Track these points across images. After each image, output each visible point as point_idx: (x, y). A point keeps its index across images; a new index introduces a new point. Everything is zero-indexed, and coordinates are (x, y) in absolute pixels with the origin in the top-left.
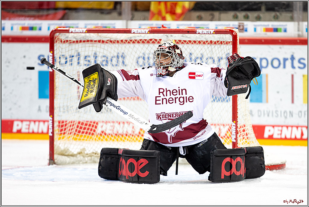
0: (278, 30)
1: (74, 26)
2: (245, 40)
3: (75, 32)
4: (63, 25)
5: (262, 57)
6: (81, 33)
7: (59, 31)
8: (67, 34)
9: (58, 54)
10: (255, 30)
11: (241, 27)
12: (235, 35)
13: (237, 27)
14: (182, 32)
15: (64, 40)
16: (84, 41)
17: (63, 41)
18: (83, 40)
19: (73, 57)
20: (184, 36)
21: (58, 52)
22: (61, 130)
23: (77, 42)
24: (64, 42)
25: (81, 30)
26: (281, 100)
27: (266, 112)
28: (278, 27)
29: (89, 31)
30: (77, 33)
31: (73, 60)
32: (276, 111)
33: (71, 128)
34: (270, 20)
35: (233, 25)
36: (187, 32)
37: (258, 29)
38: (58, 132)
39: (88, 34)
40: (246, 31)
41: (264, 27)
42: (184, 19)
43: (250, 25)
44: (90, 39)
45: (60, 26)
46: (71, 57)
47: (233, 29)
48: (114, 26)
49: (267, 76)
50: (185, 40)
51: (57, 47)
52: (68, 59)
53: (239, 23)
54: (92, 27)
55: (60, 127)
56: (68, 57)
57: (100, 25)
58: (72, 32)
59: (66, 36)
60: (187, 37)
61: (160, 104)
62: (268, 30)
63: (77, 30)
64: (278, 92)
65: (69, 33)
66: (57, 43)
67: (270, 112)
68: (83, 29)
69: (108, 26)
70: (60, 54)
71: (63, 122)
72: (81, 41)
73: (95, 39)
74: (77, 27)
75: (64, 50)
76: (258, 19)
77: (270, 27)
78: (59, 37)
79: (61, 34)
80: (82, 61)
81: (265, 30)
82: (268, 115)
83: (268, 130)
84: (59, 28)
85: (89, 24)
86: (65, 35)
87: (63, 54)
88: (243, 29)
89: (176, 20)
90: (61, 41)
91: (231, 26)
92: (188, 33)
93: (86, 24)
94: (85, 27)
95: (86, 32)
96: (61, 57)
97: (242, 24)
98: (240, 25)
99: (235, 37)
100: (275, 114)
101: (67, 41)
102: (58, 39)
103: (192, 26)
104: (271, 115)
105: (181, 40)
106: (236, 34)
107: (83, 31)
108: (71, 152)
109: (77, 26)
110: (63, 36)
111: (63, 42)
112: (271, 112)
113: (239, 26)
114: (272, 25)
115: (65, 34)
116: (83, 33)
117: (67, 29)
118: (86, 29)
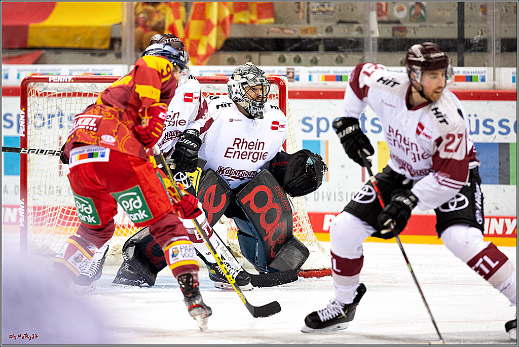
0: (343, 78)
1: (55, 73)
2: (296, 92)
3: (56, 81)
4: (38, 72)
5: (320, 116)
6: (65, 82)
7: (34, 80)
8: (45, 84)
9: (32, 112)
10: (310, 78)
11: (291, 75)
12: (282, 86)
13: (285, 74)
14: (208, 81)
15: (41, 93)
16: (69, 95)
17: (39, 93)
18: (67, 92)
19: (53, 116)
20: (210, 86)
21: (32, 109)
22: (38, 220)
23: (59, 95)
24: (41, 95)
25: (65, 78)
26: (347, 177)
27: (325, 195)
28: (343, 74)
29: (77, 80)
30: (60, 82)
31: (63, 119)
32: (340, 193)
33: (52, 218)
34: (331, 65)
35: (279, 72)
36: (215, 81)
37: (315, 76)
38: (33, 222)
39: (74, 84)
40: (298, 79)
41: (323, 74)
42: (209, 64)
43: (302, 71)
44: (77, 91)
45: (35, 72)
46: (51, 117)
47: (280, 77)
48: (110, 72)
49: (327, 143)
50: (211, 92)
51: (31, 102)
52: (46, 120)
53: (288, 69)
54: (80, 74)
55: (36, 215)
56: (46, 117)
57: (90, 72)
58: (52, 81)
59: (44, 87)
60: (214, 88)
61: (231, 157)
62: (328, 78)
63: (60, 79)
64: (343, 166)
65: (48, 82)
66: (31, 96)
67: (330, 193)
68: (67, 77)
69: (101, 72)
70: (36, 112)
71: (40, 208)
72: (64, 94)
73: (85, 90)
74: (59, 75)
75: (41, 107)
76: (315, 62)
77: (332, 74)
78: (34, 88)
79: (37, 83)
80: (66, 122)
81: (324, 78)
82: (329, 199)
83: (329, 220)
84: (33, 75)
85: (75, 70)
86: (43, 85)
87: (40, 112)
88: (293, 77)
89: (198, 64)
90: (37, 94)
91: (276, 73)
92: (216, 83)
93: (70, 70)
94: (70, 74)
95: (72, 81)
96: (37, 116)
97: (292, 71)
98: (289, 71)
99: (282, 89)
100: (338, 197)
101: (45, 94)
102: (33, 90)
103: (222, 73)
104: (332, 198)
105: (206, 92)
106: (284, 83)
107: (68, 80)
108: (52, 251)
109: (58, 72)
110: (39, 87)
111: (39, 95)
112: (333, 194)
113: (288, 73)
114: (335, 72)
115: (42, 83)
116: (68, 82)
117: (46, 77)
118: (72, 77)
